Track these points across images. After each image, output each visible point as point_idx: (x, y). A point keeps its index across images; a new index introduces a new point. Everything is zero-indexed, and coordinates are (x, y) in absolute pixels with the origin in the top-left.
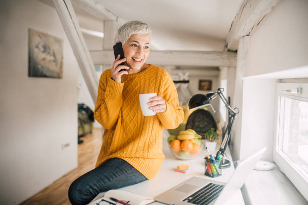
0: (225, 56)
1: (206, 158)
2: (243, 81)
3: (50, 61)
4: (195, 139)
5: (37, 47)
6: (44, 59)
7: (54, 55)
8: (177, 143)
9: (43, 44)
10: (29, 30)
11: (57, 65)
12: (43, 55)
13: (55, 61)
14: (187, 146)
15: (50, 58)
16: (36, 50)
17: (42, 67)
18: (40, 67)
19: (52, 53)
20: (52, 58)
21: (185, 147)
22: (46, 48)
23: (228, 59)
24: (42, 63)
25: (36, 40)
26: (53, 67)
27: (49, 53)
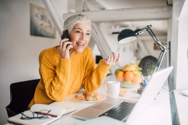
0: (165, 9)
1: (141, 84)
2: (178, 22)
3: (46, 26)
4: (136, 70)
5: (37, 16)
6: (42, 25)
7: (50, 23)
8: (121, 74)
9: (41, 14)
10: (31, 5)
11: (51, 29)
12: (42, 22)
13: (50, 26)
14: (129, 76)
15: (46, 24)
16: (36, 18)
17: (41, 30)
18: (39, 29)
19: (47, 20)
20: (48, 24)
21: (127, 76)
22: (43, 17)
23: (168, 11)
24: (41, 27)
25: (36, 11)
26: (49, 31)
27: (45, 21)
